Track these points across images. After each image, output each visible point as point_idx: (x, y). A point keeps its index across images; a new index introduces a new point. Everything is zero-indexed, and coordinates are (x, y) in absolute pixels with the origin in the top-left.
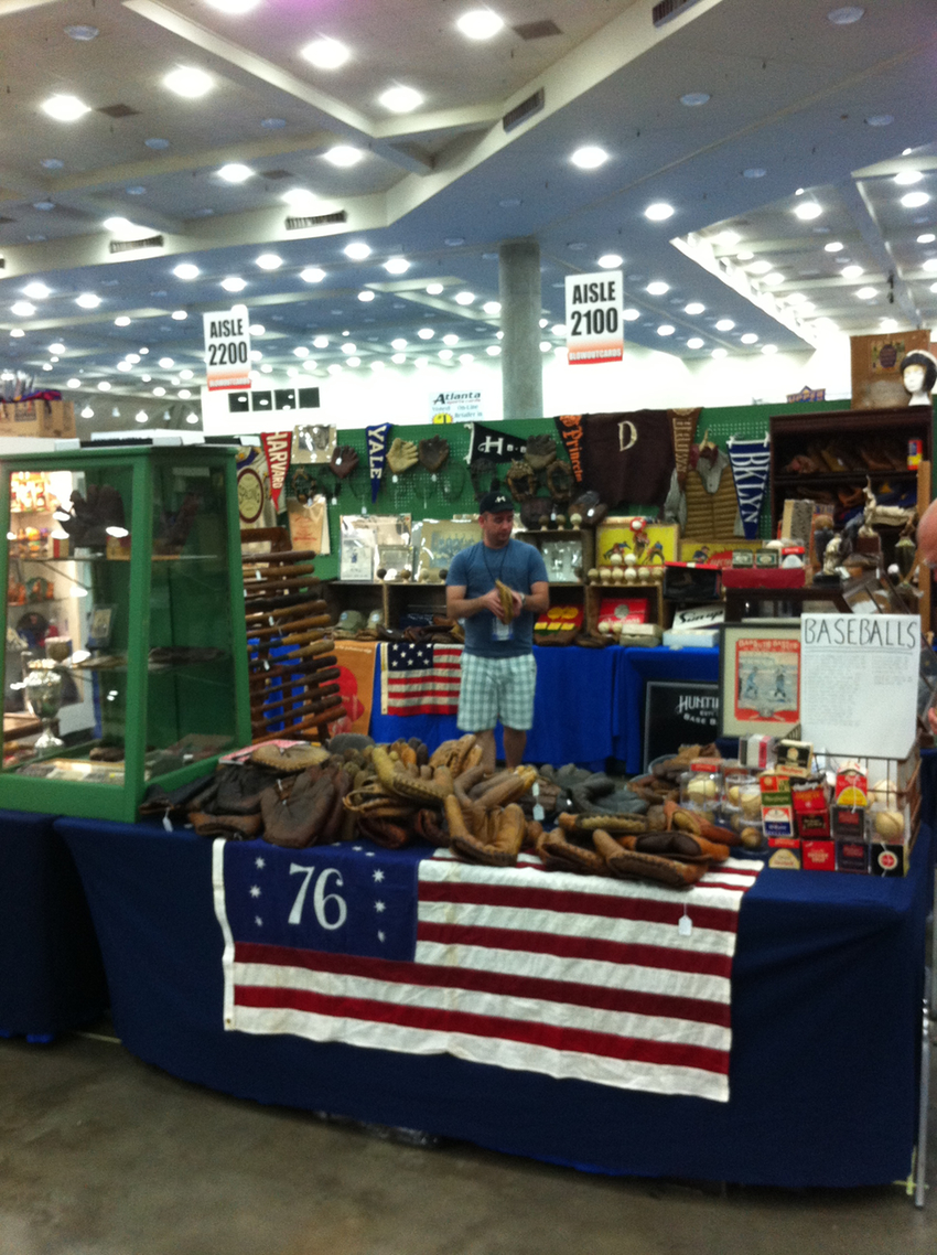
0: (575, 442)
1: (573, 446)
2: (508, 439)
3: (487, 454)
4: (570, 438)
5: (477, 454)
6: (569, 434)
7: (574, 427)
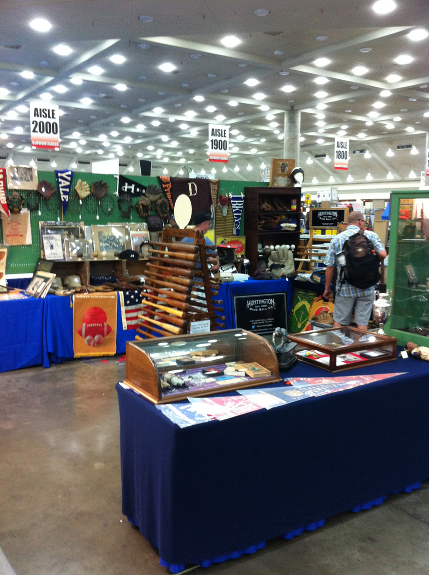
0: (169, 190)
2: (137, 185)
3: (126, 192)
6: (166, 186)
7: (168, 183)
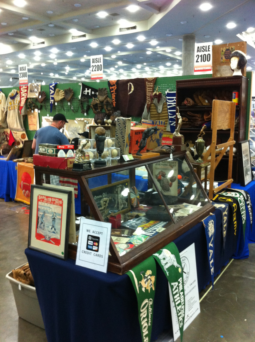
0: (114, 91)
1: (113, 93)
2: (93, 89)
3: (86, 95)
4: (112, 89)
5: (83, 95)
6: (112, 88)
7: (114, 85)
